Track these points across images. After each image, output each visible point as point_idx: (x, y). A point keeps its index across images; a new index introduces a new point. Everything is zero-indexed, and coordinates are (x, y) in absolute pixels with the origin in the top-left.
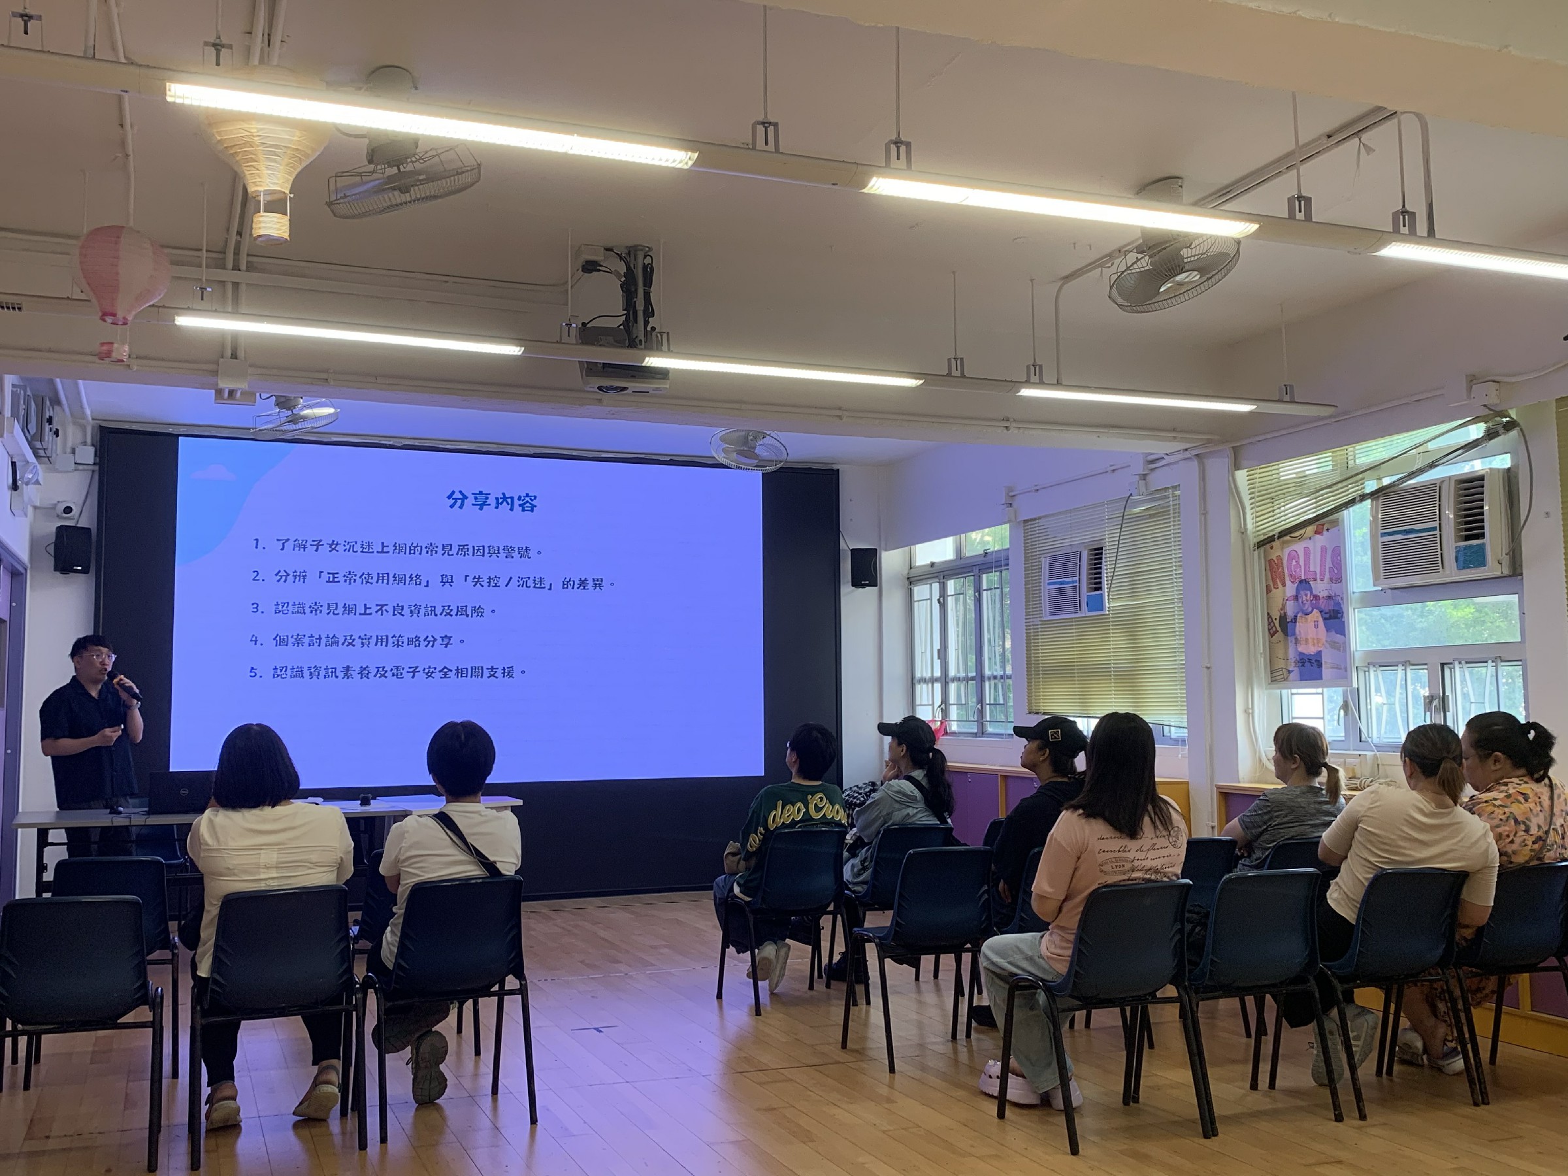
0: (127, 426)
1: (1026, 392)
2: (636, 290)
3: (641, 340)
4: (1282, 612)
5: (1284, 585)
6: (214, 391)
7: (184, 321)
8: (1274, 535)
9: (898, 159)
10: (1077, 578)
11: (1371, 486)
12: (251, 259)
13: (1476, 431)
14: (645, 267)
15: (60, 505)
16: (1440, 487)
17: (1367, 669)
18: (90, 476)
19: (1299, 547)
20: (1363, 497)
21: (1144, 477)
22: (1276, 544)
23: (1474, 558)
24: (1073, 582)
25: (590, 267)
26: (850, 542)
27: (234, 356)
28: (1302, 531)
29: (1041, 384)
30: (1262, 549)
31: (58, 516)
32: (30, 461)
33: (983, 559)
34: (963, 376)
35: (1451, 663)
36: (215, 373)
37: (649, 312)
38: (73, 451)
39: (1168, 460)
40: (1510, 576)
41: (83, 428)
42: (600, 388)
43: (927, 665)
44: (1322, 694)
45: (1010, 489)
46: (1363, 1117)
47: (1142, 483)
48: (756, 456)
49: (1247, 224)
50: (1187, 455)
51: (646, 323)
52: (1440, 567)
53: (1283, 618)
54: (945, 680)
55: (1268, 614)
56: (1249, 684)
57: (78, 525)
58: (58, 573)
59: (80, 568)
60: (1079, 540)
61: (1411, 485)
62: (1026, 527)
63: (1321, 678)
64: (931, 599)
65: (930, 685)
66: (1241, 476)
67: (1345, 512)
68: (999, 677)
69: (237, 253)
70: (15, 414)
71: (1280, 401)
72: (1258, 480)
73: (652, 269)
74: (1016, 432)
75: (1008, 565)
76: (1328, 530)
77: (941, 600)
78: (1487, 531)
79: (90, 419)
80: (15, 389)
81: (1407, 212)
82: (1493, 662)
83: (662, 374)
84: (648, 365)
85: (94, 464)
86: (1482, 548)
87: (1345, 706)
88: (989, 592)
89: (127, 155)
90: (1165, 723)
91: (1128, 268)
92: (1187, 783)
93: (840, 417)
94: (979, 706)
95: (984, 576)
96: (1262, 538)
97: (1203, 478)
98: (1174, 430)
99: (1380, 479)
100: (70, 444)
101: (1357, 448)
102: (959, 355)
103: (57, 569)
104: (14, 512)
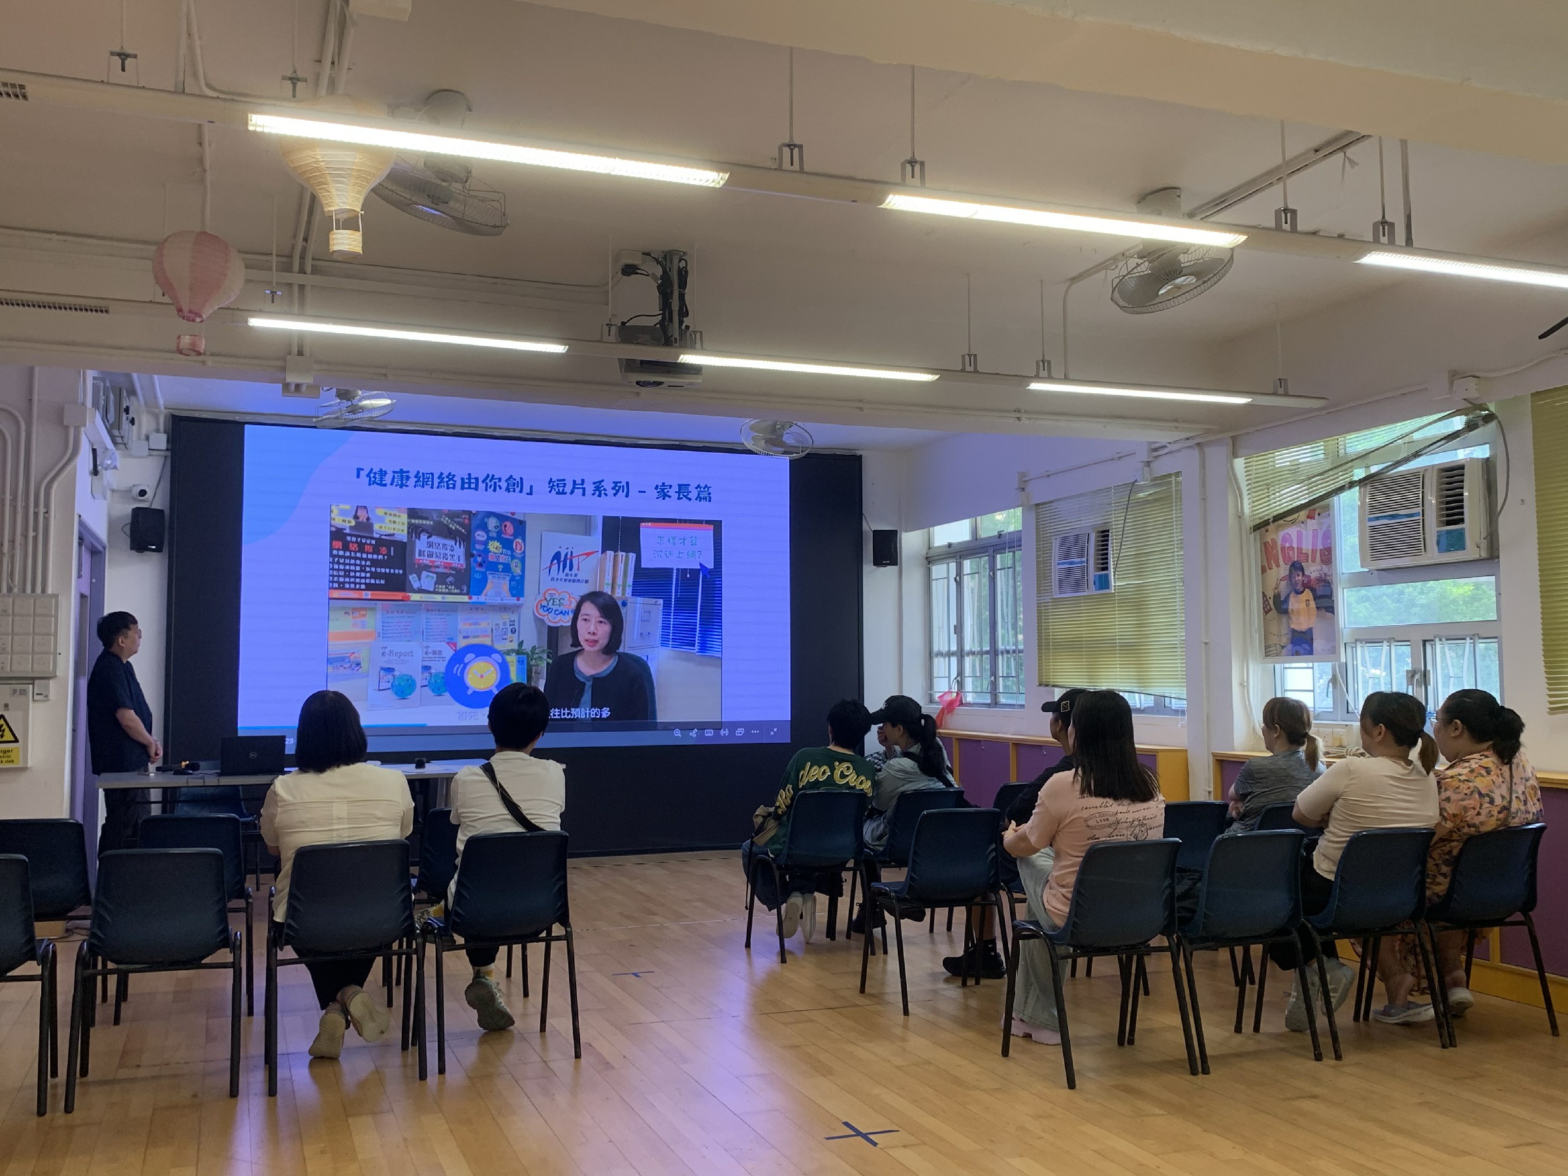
0: (197, 415)
1: (1035, 386)
2: (672, 292)
3: (676, 339)
4: (1276, 591)
5: (1278, 566)
6: (281, 385)
7: (255, 322)
8: (1269, 519)
9: (913, 177)
10: (1085, 559)
11: (1359, 474)
12: (316, 263)
13: (1458, 423)
14: (680, 270)
15: (135, 488)
16: (1423, 475)
17: (1354, 645)
18: (162, 463)
19: (1292, 531)
20: (1352, 484)
21: (1148, 464)
22: (1271, 527)
23: (1455, 542)
24: (1082, 562)
25: (629, 270)
26: (873, 523)
27: (300, 353)
28: (1295, 516)
29: (1050, 378)
30: (1258, 531)
31: (133, 498)
32: (109, 447)
33: (998, 540)
34: (976, 371)
35: (1432, 640)
36: (283, 369)
37: (684, 313)
38: (147, 438)
39: (1171, 448)
40: (1488, 559)
41: (156, 417)
42: (638, 383)
43: (943, 640)
44: (1312, 668)
45: (1022, 475)
46: (1338, 1057)
47: (1146, 469)
48: (783, 444)
49: (1236, 235)
50: (1189, 443)
51: (681, 323)
52: (1423, 550)
53: (1277, 597)
54: (961, 654)
55: (1263, 593)
56: (1245, 659)
57: (153, 507)
58: (134, 552)
59: (154, 547)
60: (1087, 523)
61: (1394, 473)
62: (1037, 510)
63: (1311, 652)
64: (948, 578)
65: (947, 659)
66: (1239, 463)
67: (1335, 498)
68: (1011, 651)
69: (302, 257)
70: (95, 405)
71: (1275, 394)
72: (1254, 468)
73: (686, 272)
74: (1027, 422)
75: (1021, 546)
76: (1319, 514)
77: (958, 578)
78: (1466, 516)
79: (162, 407)
80: (95, 382)
81: (1386, 222)
82: (1471, 639)
83: (696, 370)
84: (682, 362)
85: (167, 450)
86: (1461, 533)
87: (1334, 680)
88: (1003, 571)
89: (205, 171)
90: (1166, 695)
91: (1129, 273)
92: (1186, 751)
93: (861, 409)
94: (993, 678)
95: (998, 556)
96: (1258, 522)
97: (1203, 466)
98: (1176, 420)
99: (1368, 467)
100: (144, 431)
101: (1347, 437)
102: (973, 352)
103: (133, 548)
104: (93, 495)
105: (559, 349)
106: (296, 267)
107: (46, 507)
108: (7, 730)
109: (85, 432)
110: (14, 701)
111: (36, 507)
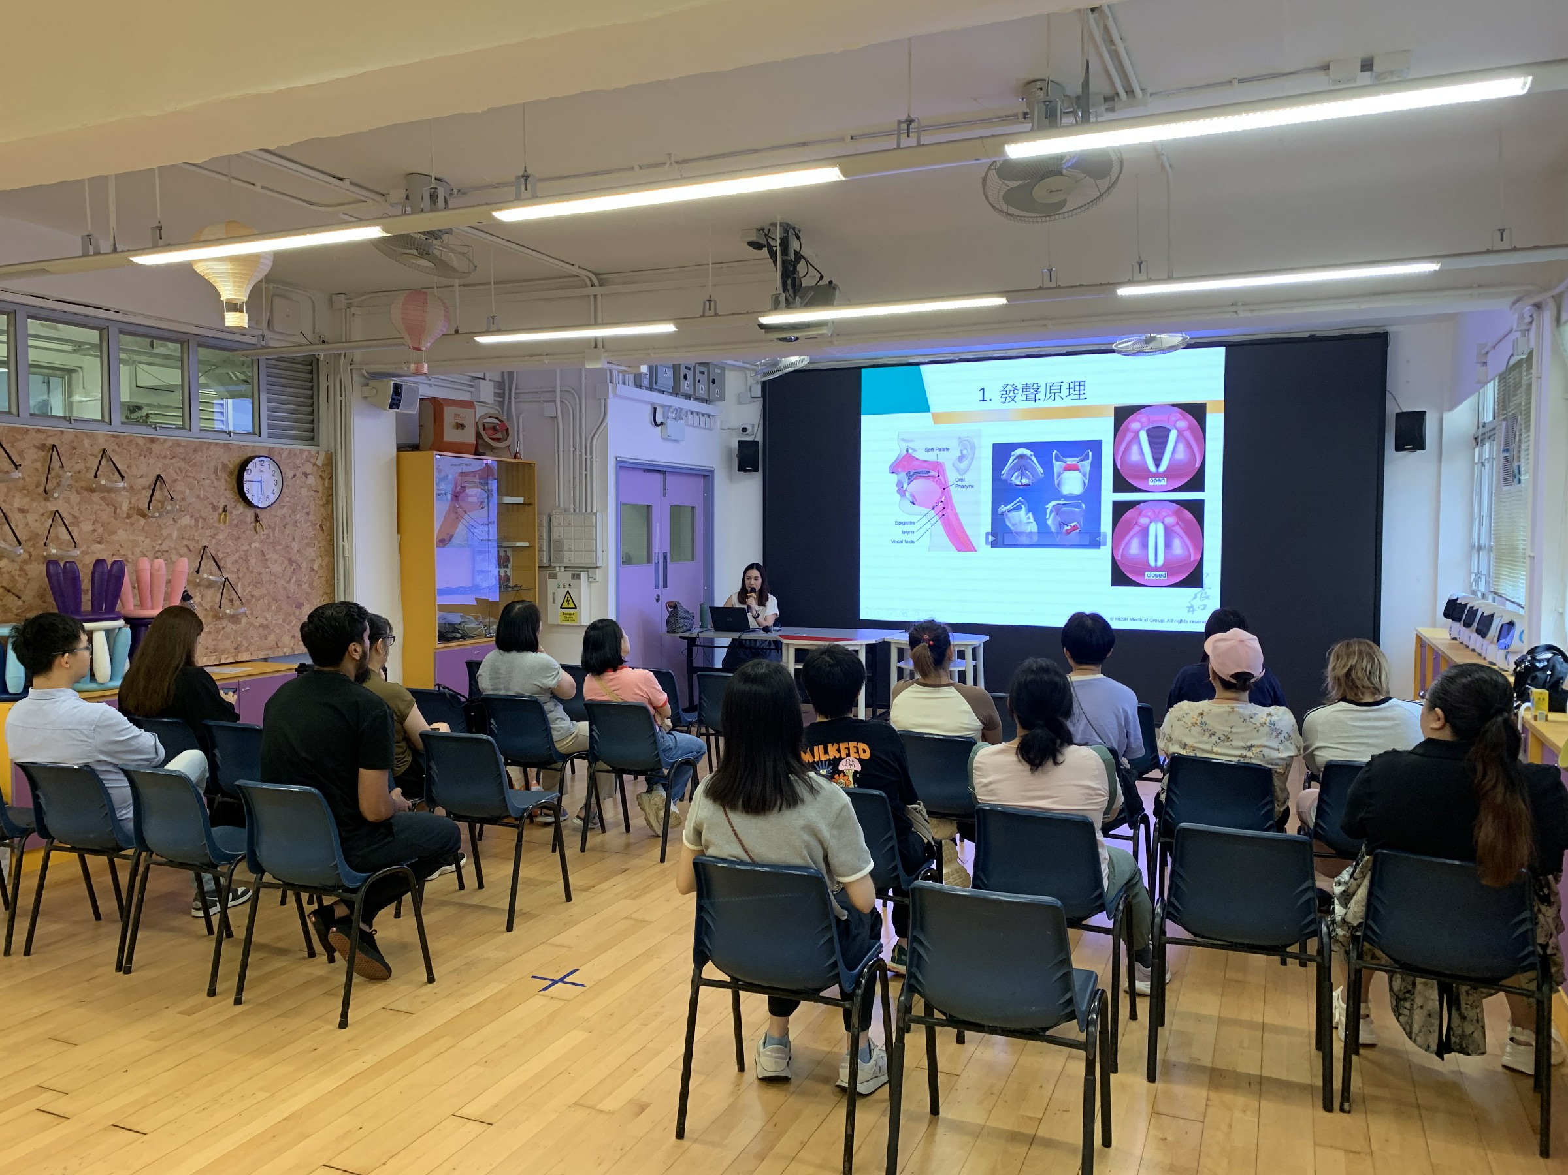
7: (487, 339)
15: (740, 427)
18: (758, 405)
21: (1525, 333)
24: (1511, 450)
25: (755, 245)
26: (1399, 405)
29: (1148, 280)
31: (738, 434)
34: (1057, 286)
43: (1476, 532)
47: (1523, 340)
57: (751, 440)
58: (741, 472)
59: (750, 468)
64: (1480, 462)
71: (1489, 251)
77: (1484, 463)
85: (762, 397)
97: (1540, 335)
100: (749, 384)
103: (739, 470)
104: (667, 439)
105: (669, 328)
106: (589, 284)
107: (591, 454)
108: (571, 601)
109: (612, 402)
110: (574, 582)
111: (586, 454)
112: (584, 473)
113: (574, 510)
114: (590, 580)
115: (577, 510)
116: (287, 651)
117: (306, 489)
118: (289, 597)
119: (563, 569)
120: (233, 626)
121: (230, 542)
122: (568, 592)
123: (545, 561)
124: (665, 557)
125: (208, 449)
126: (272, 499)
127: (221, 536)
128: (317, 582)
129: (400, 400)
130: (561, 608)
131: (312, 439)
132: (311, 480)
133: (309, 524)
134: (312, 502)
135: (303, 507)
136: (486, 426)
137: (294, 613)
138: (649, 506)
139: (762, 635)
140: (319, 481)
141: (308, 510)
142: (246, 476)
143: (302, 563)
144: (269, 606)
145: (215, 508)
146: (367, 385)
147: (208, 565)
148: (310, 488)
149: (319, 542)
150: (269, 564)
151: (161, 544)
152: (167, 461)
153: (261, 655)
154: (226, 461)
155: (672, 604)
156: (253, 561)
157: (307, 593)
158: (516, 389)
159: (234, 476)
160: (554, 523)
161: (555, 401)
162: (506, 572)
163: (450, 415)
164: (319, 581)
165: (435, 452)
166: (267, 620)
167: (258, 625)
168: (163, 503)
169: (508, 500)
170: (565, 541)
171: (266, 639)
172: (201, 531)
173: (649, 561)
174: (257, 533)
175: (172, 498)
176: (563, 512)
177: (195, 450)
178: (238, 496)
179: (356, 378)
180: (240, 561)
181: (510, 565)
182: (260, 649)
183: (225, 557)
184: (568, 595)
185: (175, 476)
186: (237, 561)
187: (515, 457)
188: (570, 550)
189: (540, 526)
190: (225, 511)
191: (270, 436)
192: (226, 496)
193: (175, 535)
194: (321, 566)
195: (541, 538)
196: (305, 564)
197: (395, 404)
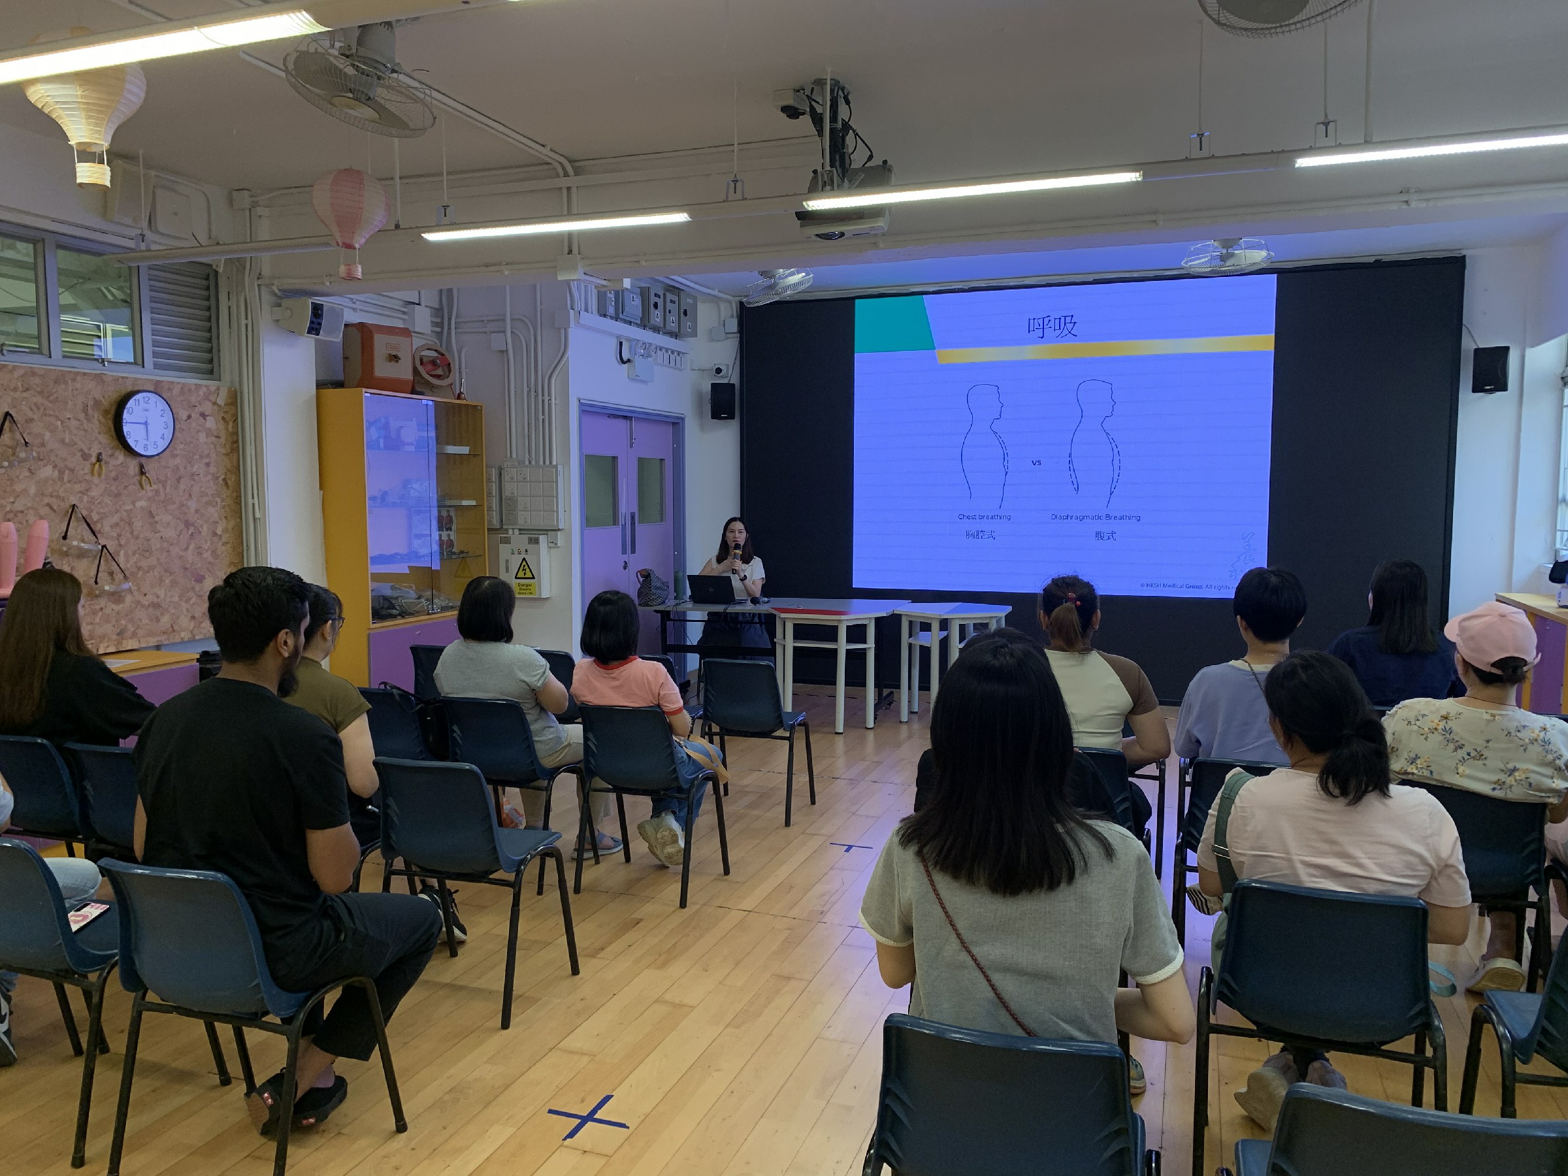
12: (577, 164)
15: (712, 367)
18: (734, 342)
25: (791, 112)
26: (1477, 340)
27: (570, 252)
31: (712, 375)
36: (556, 269)
38: (724, 324)
41: (729, 302)
42: (818, 236)
57: (727, 382)
58: (714, 420)
59: (729, 415)
85: (740, 332)
100: (722, 319)
103: (713, 417)
104: (635, 379)
105: (681, 217)
106: (561, 173)
107: (549, 395)
108: (528, 570)
109: (573, 332)
110: (531, 547)
111: (543, 396)
112: (541, 417)
113: (530, 462)
114: (550, 545)
115: (533, 463)
116: (185, 635)
117: (204, 434)
118: (186, 569)
119: (517, 532)
120: (114, 606)
121: (107, 500)
122: (524, 559)
123: (496, 523)
124: (633, 517)
125: (74, 380)
126: (162, 445)
127: (94, 493)
128: (221, 549)
129: (320, 324)
130: (516, 578)
131: (211, 372)
132: (211, 423)
133: (210, 477)
134: (213, 450)
135: (201, 457)
136: (425, 360)
137: (193, 589)
138: (614, 459)
139: (749, 607)
140: (221, 425)
141: (207, 460)
142: (126, 416)
143: (201, 527)
144: (161, 580)
145: (86, 457)
146: (279, 305)
147: (78, 530)
148: (209, 432)
149: (223, 501)
150: (158, 526)
151: (13, 503)
152: (17, 394)
153: (153, 641)
154: (98, 396)
155: (645, 573)
156: (138, 524)
157: (210, 563)
158: (457, 317)
159: (111, 416)
160: (506, 477)
161: (504, 332)
162: (449, 535)
163: (381, 344)
164: (224, 548)
165: (364, 390)
166: (158, 597)
167: (147, 603)
168: (14, 448)
169: (451, 449)
170: (519, 498)
171: (158, 620)
172: (68, 485)
173: (615, 523)
174: (143, 488)
175: (26, 443)
176: (517, 464)
177: (56, 382)
178: (116, 443)
179: (266, 296)
180: (122, 524)
181: (454, 527)
182: (151, 634)
183: (102, 519)
184: (524, 563)
185: (30, 414)
186: (117, 524)
187: (459, 397)
188: (525, 510)
189: (489, 480)
190: (99, 460)
191: (157, 366)
192: (101, 441)
193: (32, 490)
194: (225, 530)
195: (490, 494)
196: (205, 528)
197: (314, 329)
